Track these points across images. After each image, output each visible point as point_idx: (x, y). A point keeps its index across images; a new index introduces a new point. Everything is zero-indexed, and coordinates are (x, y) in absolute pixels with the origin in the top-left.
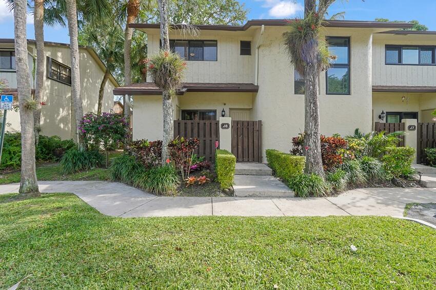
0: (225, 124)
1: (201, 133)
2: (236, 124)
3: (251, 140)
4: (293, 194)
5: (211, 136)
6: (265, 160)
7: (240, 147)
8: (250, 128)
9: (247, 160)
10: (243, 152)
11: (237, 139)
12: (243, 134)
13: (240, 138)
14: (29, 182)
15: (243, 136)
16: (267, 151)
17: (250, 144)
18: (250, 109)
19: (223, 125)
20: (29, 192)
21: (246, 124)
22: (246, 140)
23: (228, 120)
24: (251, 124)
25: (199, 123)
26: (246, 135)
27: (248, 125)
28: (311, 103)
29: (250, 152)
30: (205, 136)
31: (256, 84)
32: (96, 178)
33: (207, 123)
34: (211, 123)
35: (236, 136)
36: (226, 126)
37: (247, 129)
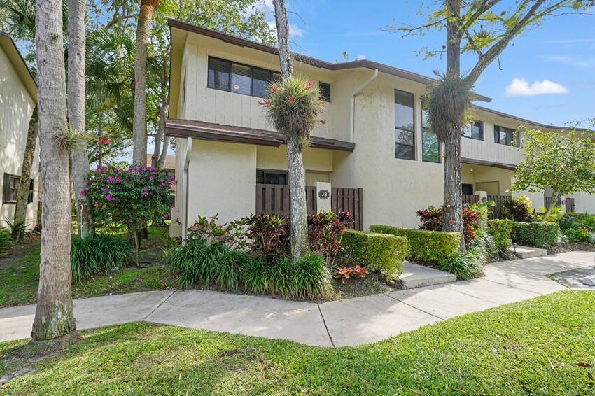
0: (324, 192)
2: (335, 193)
4: (454, 277)
8: (351, 198)
12: (343, 206)
14: (64, 312)
15: (343, 208)
18: (328, 173)
19: (321, 193)
20: (65, 333)
21: (346, 193)
23: (327, 186)
24: (351, 193)
26: (347, 207)
27: (349, 194)
28: (456, 171)
31: (351, 141)
32: (140, 287)
35: (335, 208)
37: (347, 199)
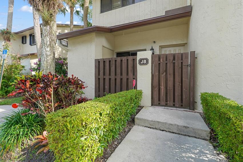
0: (143, 59)
1: (118, 71)
2: (157, 59)
3: (178, 79)
5: (127, 74)
6: (200, 108)
7: (162, 87)
8: (178, 63)
9: (172, 105)
10: (166, 93)
11: (159, 78)
12: (166, 71)
13: (163, 76)
15: (166, 74)
16: (202, 95)
17: (178, 84)
19: (141, 60)
21: (172, 58)
22: (170, 79)
23: (147, 55)
24: (178, 58)
25: (116, 61)
26: (172, 72)
27: (174, 59)
29: (176, 94)
30: (121, 74)
31: (189, 5)
33: (123, 60)
34: (127, 60)
35: (157, 74)
36: (145, 61)
37: (172, 65)
